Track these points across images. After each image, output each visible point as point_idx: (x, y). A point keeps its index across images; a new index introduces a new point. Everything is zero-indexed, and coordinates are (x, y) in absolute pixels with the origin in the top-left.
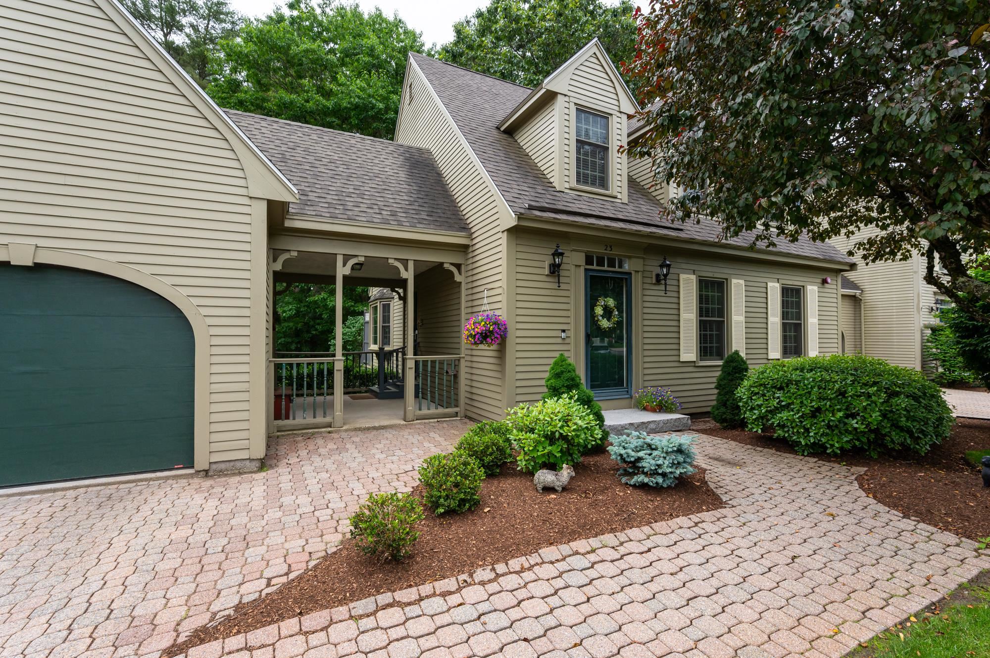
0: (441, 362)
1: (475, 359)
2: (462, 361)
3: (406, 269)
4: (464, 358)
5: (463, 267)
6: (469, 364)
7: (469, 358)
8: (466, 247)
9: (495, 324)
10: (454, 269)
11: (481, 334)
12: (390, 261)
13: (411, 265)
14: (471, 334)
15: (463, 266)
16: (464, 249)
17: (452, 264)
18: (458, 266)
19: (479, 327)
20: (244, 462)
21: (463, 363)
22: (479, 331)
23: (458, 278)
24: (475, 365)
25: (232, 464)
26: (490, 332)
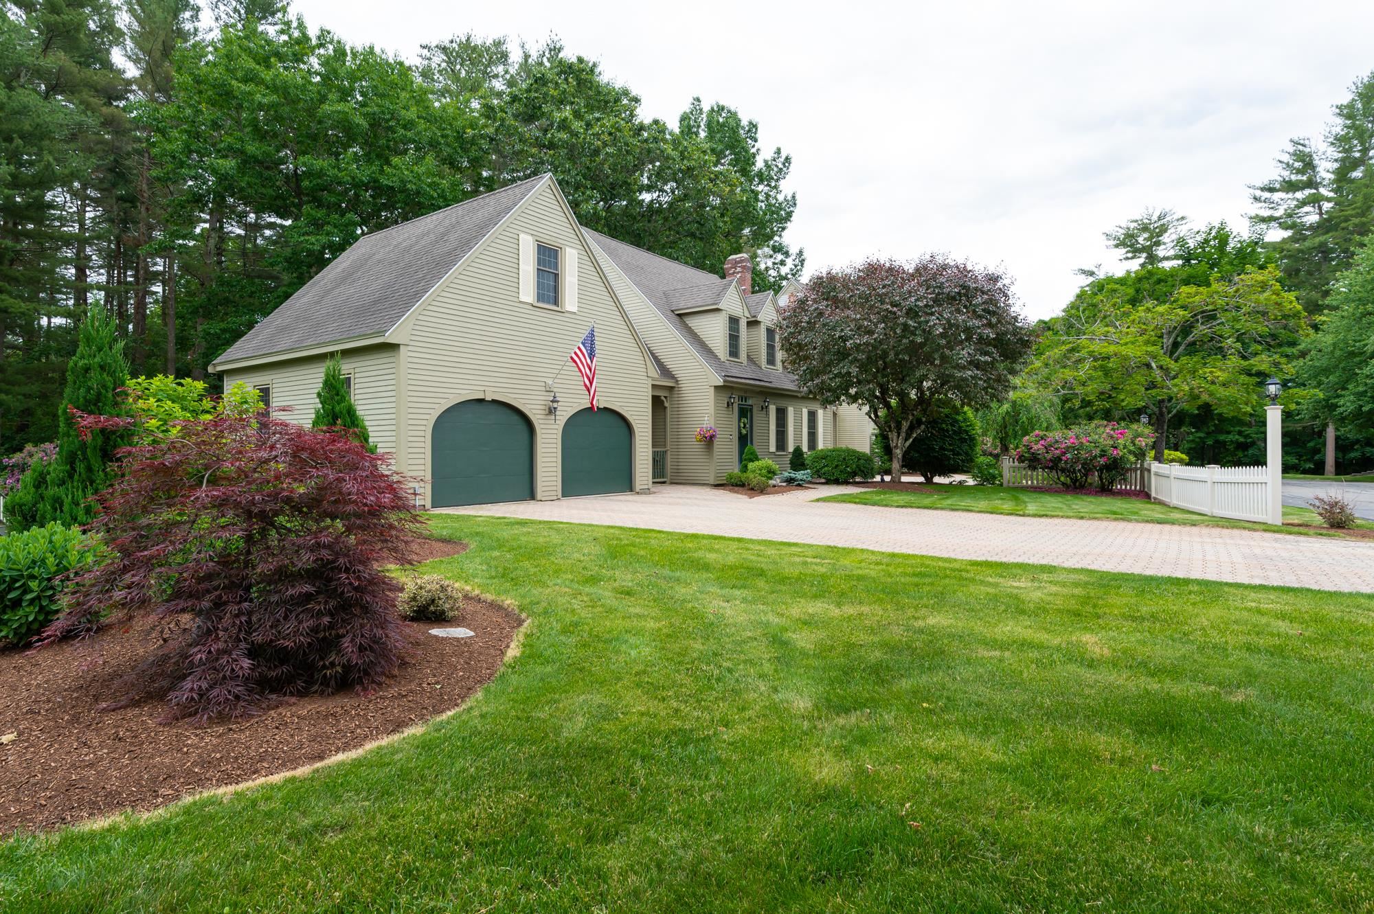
8: (672, 388)
16: (671, 389)
21: (669, 453)
23: (666, 404)
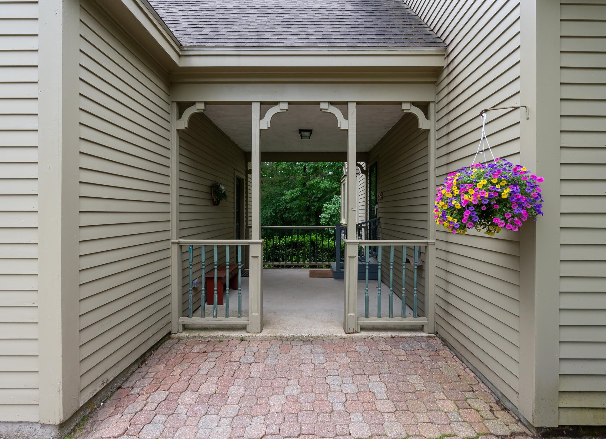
0: (398, 250)
1: (452, 248)
2: (431, 249)
3: (346, 117)
4: (434, 244)
5: (432, 108)
6: (443, 255)
7: (443, 246)
8: (439, 71)
9: (513, 183)
10: (417, 112)
11: (478, 206)
12: (323, 106)
13: (352, 109)
14: (452, 208)
15: (432, 105)
16: (433, 75)
17: (414, 104)
18: (424, 107)
19: (472, 191)
20: (34, 427)
21: (432, 253)
22: (472, 199)
23: (423, 124)
24: (452, 258)
25: (16, 427)
26: (500, 201)
